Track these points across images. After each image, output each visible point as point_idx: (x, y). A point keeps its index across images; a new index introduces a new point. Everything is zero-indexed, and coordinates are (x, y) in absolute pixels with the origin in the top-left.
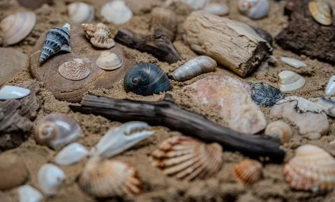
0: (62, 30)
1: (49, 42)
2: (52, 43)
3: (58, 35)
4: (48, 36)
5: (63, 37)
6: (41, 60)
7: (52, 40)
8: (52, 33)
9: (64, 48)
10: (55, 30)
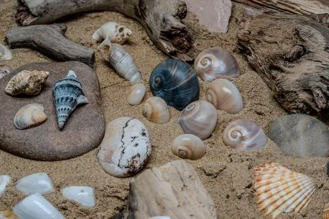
0: (71, 80)
1: (62, 99)
2: (67, 99)
3: (69, 86)
4: (57, 92)
5: (76, 87)
6: (61, 124)
7: (66, 96)
8: (61, 86)
9: (80, 100)
10: (64, 82)
